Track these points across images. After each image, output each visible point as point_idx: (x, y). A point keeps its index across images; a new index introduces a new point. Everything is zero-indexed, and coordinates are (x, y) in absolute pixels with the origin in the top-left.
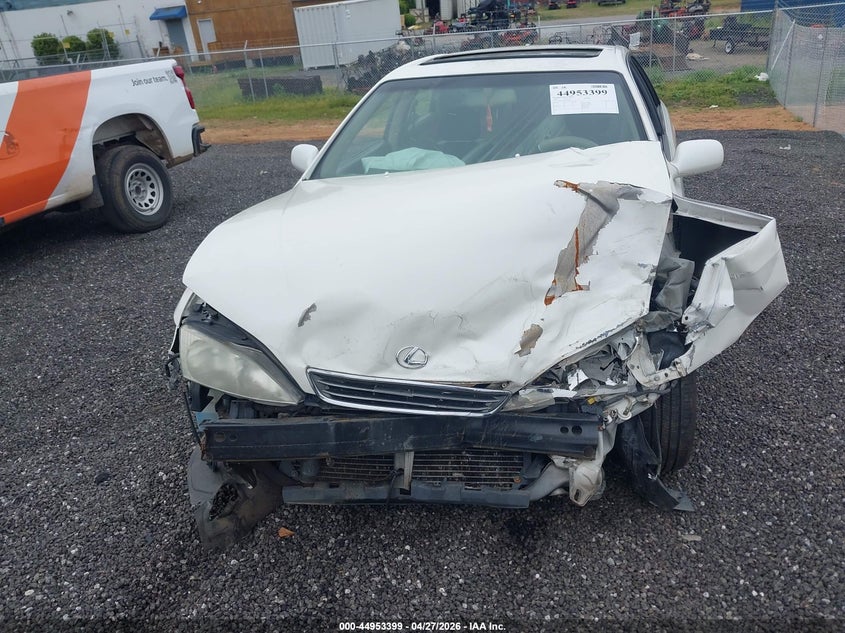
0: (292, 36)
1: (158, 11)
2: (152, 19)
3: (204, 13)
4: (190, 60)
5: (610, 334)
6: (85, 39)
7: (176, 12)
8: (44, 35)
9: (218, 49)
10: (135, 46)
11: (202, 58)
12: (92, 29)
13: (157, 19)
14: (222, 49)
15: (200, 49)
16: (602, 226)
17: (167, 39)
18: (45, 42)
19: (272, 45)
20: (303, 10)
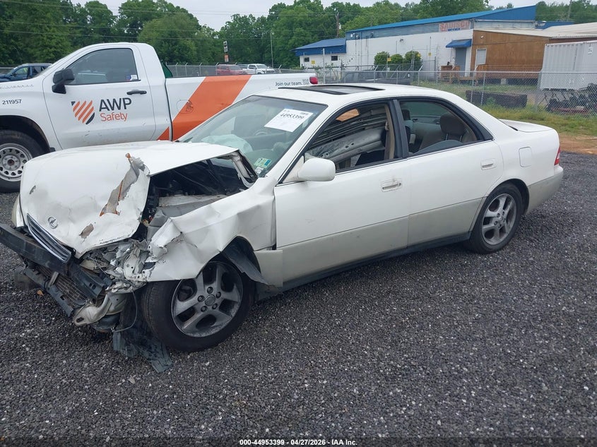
0: (538, 64)
1: (453, 41)
2: (447, 47)
3: (483, 44)
4: (464, 76)
5: (114, 241)
6: (404, 57)
7: (464, 43)
8: (383, 52)
9: (484, 70)
10: (433, 63)
11: (471, 74)
12: (409, 51)
13: (452, 47)
14: (488, 70)
15: (472, 69)
16: (133, 183)
17: (454, 60)
18: (382, 57)
19: (524, 70)
20: (552, 46)
